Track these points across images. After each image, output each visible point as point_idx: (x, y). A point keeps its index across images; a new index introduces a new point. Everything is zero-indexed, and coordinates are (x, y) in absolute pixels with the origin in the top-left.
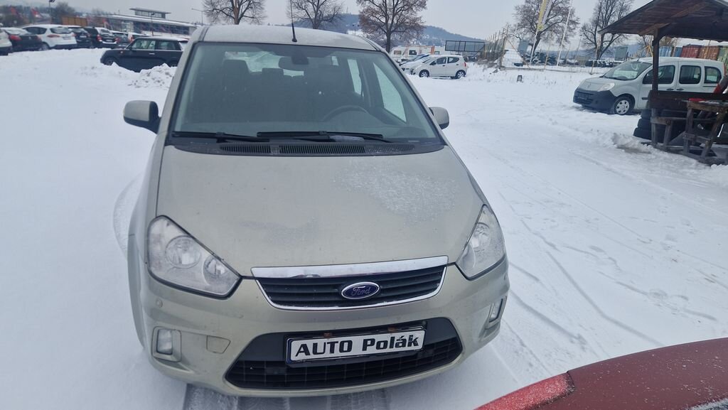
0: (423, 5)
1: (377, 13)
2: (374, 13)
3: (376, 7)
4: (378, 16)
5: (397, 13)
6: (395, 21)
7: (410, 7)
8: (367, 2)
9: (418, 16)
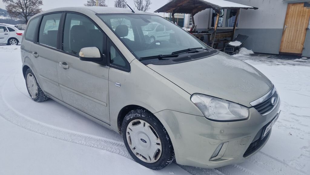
0: (41, 3)
1: (16, 6)
2: (14, 7)
3: (15, 4)
4: (17, 8)
5: (28, 7)
6: (28, 11)
7: (34, 4)
8: (9, 1)
9: (40, 8)
